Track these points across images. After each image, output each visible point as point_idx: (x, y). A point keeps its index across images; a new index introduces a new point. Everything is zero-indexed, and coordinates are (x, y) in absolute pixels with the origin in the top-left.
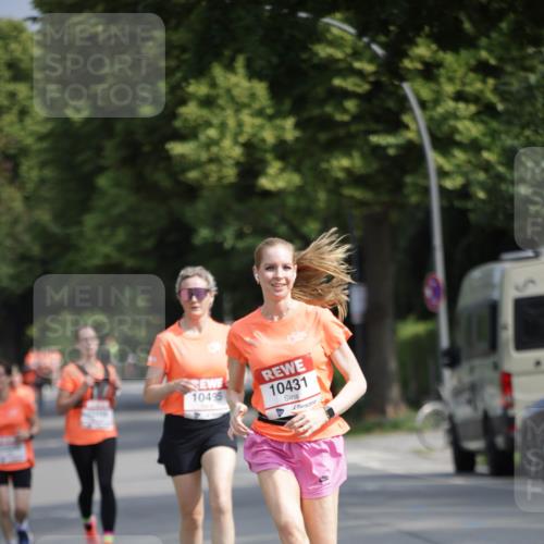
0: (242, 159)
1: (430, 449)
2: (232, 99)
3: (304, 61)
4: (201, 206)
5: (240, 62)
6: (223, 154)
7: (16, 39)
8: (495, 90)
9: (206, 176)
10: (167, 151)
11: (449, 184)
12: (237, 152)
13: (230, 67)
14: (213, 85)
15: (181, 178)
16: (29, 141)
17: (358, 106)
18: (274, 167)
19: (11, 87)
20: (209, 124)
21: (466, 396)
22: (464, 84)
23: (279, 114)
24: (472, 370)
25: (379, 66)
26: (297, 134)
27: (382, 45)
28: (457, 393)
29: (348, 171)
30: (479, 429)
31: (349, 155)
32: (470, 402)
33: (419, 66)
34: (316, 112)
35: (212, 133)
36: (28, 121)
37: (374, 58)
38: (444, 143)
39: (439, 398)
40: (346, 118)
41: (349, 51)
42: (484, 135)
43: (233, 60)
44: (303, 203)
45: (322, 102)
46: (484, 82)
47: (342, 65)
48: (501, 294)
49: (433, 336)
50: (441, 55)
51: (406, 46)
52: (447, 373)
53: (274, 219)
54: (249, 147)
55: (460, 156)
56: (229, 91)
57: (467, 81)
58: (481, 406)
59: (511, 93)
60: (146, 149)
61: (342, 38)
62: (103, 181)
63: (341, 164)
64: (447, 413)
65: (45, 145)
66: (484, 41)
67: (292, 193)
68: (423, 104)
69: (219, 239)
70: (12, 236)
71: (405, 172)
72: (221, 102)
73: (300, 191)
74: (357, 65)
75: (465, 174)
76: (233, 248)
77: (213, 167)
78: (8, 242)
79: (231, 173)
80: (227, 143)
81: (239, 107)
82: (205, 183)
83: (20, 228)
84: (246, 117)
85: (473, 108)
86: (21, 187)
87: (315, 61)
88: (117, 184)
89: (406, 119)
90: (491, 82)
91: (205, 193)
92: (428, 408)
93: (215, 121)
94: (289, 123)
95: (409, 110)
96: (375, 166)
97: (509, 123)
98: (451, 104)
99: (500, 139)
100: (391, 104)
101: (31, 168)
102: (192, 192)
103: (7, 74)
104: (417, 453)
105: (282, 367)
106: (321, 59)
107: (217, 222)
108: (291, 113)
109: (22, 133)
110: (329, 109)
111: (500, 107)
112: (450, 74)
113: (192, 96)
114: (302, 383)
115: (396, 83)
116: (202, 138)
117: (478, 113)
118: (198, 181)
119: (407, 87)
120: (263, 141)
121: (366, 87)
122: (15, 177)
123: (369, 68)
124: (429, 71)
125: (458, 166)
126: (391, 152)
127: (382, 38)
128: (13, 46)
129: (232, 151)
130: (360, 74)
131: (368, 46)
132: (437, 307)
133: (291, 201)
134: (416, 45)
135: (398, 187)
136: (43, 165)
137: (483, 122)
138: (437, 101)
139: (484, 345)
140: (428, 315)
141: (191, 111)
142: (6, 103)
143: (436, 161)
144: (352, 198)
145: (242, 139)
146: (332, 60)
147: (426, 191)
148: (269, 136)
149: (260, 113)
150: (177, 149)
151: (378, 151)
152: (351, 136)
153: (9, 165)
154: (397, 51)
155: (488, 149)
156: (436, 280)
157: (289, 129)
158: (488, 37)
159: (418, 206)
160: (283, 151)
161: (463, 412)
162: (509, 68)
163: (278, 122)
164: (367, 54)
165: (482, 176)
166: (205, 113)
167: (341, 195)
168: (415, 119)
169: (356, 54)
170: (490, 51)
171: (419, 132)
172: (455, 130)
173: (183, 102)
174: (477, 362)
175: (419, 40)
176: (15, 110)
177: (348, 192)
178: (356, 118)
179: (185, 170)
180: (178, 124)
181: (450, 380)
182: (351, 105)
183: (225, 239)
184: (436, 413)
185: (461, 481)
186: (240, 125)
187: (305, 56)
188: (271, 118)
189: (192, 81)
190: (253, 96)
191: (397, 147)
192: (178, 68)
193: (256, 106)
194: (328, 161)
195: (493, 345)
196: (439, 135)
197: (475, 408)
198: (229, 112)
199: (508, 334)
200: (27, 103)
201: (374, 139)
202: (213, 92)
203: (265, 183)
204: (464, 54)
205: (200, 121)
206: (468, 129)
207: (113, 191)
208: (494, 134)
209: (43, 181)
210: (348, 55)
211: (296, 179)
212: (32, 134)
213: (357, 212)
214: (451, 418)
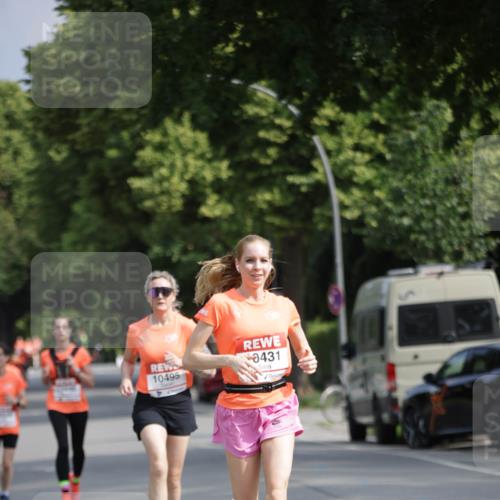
0: (187, 193)
1: (331, 422)
2: (180, 145)
3: (236, 117)
4: (154, 228)
5: (186, 117)
6: (173, 188)
7: (12, 96)
8: (385, 143)
9: (159, 205)
10: (128, 186)
11: (349, 215)
12: (183, 187)
13: (178, 121)
14: (165, 134)
15: (139, 206)
16: (20, 175)
17: (278, 153)
18: (212, 199)
19: (8, 133)
20: (161, 165)
21: (360, 381)
22: (360, 138)
23: (216, 158)
24: (364, 361)
25: (295, 122)
26: (230, 173)
27: (298, 107)
28: (353, 378)
29: (270, 203)
30: (369, 407)
31: (270, 190)
32: (363, 386)
33: (325, 123)
34: (245, 157)
35: (164, 171)
36: (20, 160)
37: (291, 116)
38: (345, 183)
39: (338, 382)
40: (268, 162)
41: (271, 110)
42: (376, 178)
43: (181, 115)
44: (234, 228)
45: (250, 149)
46: (376, 136)
47: (266, 121)
48: (388, 302)
49: (335, 333)
50: (342, 115)
51: (315, 108)
52: (345, 363)
53: (212, 239)
54: (192, 183)
55: (357, 193)
56: (177, 139)
57: (363, 135)
58: (371, 389)
59: (397, 146)
60: (112, 183)
61: (266, 100)
62: (77, 208)
63: (264, 197)
64: (344, 393)
67: (226, 220)
68: (329, 153)
69: (168, 254)
70: (6, 249)
71: (314, 205)
72: (171, 147)
73: (232, 218)
74: (278, 121)
75: (361, 208)
76: (179, 262)
77: (164, 198)
78: (3, 254)
79: (178, 203)
80: (175, 179)
81: (185, 152)
82: (158, 211)
83: (12, 243)
84: (190, 160)
85: (367, 157)
86: (14, 211)
87: (245, 117)
88: (89, 210)
89: (315, 163)
90: (381, 137)
91: (158, 219)
92: (330, 390)
93: (167, 162)
94: (224, 165)
95: (318, 156)
96: (291, 199)
97: (395, 169)
98: (350, 154)
99: (388, 181)
100: (304, 152)
101: (21, 197)
102: (147, 217)
103: (5, 123)
104: (321, 425)
105: (261, 340)
106: (249, 116)
107: (167, 240)
108: (225, 157)
109: (15, 169)
110: (255, 155)
111: (388, 156)
112: (350, 130)
113: (148, 143)
114: (276, 356)
115: (308, 136)
116: (156, 175)
117: (371, 161)
118: (152, 208)
119: (316, 139)
120: (204, 178)
121: (284, 139)
122: (9, 202)
123: (287, 124)
124: (334, 128)
125: (355, 202)
126: (304, 189)
127: (297, 101)
128: (10, 102)
129: (179, 186)
130: (280, 128)
131: (285, 106)
132: (338, 310)
133: (225, 226)
134: (323, 107)
135: (309, 217)
136: (31, 194)
137: (374, 167)
138: (339, 151)
139: (374, 342)
140: (331, 317)
141: (147, 154)
142: (3, 145)
144: (272, 224)
145: (188, 177)
146: (258, 117)
147: (330, 220)
148: (208, 175)
149: (201, 156)
150: (136, 183)
151: (293, 188)
152: (272, 176)
153: (3, 194)
154: (309, 110)
155: (379, 189)
156: (337, 290)
157: (224, 169)
158: (379, 102)
159: (324, 232)
160: (219, 187)
161: (357, 394)
162: (395, 127)
163: (216, 164)
164: (286, 113)
165: (373, 209)
166: (158, 156)
167: (263, 222)
168: (322, 164)
169: (277, 113)
170: (381, 113)
171: (325, 174)
172: (353, 174)
173: (141, 147)
174: (369, 355)
175: (326, 103)
176: (10, 151)
177: (269, 219)
178: (276, 162)
179: (142, 200)
180: (137, 164)
182: (272, 152)
183: (173, 254)
184: (336, 394)
185: (355, 448)
186: (186, 165)
187: (236, 113)
188: (210, 161)
189: (149, 131)
190: (196, 143)
191: (309, 185)
192: (138, 121)
193: (198, 151)
194: (254, 195)
195: (382, 342)
196: (341, 176)
197: (367, 391)
198: (178, 156)
199: (393, 333)
200: (20, 146)
201: (291, 179)
202: (165, 140)
203: (205, 211)
204: (361, 115)
205: (154, 162)
206: (364, 174)
207: (86, 216)
208: (384, 178)
209: (30, 207)
210: (270, 114)
211: (229, 209)
212: (23, 170)
214: (348, 398)
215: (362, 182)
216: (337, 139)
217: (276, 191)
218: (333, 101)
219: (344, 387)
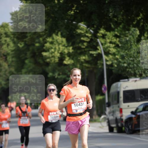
0: (60, 57)
1: (103, 126)
2: (57, 42)
4: (50, 67)
5: (59, 33)
6: (55, 55)
7: (7, 27)
8: (119, 41)
9: (51, 60)
10: (42, 55)
11: (108, 63)
12: (58, 55)
13: (57, 35)
14: (53, 39)
15: (45, 61)
16: (9, 52)
17: (87, 44)
18: (67, 58)
20: (52, 48)
21: (112, 114)
22: (112, 40)
23: (68, 46)
24: (113, 108)
25: (92, 35)
26: (73, 51)
27: (93, 30)
28: (110, 113)
29: (85, 60)
30: (115, 122)
31: (84, 55)
32: (112, 115)
33: (101, 35)
34: (77, 45)
35: (53, 50)
36: (9, 47)
37: (91, 33)
38: (107, 53)
39: (105, 114)
40: (84, 47)
41: (85, 31)
42: (116, 52)
43: (58, 33)
45: (79, 43)
46: (116, 39)
47: (83, 35)
48: (120, 90)
49: (104, 99)
50: (106, 33)
51: (98, 31)
52: (107, 108)
53: (67, 71)
54: (61, 54)
55: (111, 56)
56: (57, 40)
57: (112, 39)
58: (115, 116)
59: (122, 42)
60: (37, 54)
61: (83, 28)
62: (27, 61)
63: (83, 58)
65: (13, 53)
66: (116, 30)
67: (71, 65)
68: (102, 44)
69: (54, 75)
70: (5, 74)
71: (98, 60)
72: (55, 43)
73: (73, 64)
74: (87, 35)
75: (112, 61)
76: (57, 78)
77: (53, 58)
78: (4, 76)
79: (57, 60)
80: (56, 53)
81: (59, 44)
82: (51, 62)
83: (7, 72)
84: (61, 47)
85: (114, 45)
86: (7, 63)
87: (77, 33)
88: (30, 62)
89: (98, 47)
90: (118, 39)
91: (51, 65)
92: (103, 117)
94: (71, 48)
95: (99, 45)
96: (91, 59)
97: (122, 49)
98: (108, 44)
99: (120, 53)
100: (95, 44)
101: (10, 58)
102: (48, 64)
104: (100, 127)
106: (78, 33)
107: (54, 71)
109: (8, 50)
110: (80, 45)
111: (120, 45)
112: (109, 37)
113: (48, 41)
114: (83, 104)
115: (96, 39)
116: (50, 51)
117: (115, 47)
118: (49, 61)
119: (98, 40)
120: (65, 52)
121: (89, 40)
122: (6, 60)
123: (90, 35)
124: (104, 36)
125: (110, 59)
126: (95, 55)
127: (93, 29)
128: (6, 29)
129: (57, 55)
130: (87, 37)
131: (89, 30)
132: (105, 92)
134: (101, 30)
135: (96, 64)
136: (13, 57)
137: (116, 48)
138: (105, 44)
139: (116, 102)
140: (103, 94)
141: (48, 45)
143: (105, 58)
144: (85, 66)
145: (60, 52)
146: (81, 33)
147: (103, 65)
148: (66, 51)
149: (64, 46)
150: (44, 54)
151: (92, 55)
152: (85, 51)
153: (4, 57)
154: (96, 31)
155: (117, 55)
156: (105, 86)
157: (71, 50)
159: (101, 68)
161: (111, 118)
162: (122, 36)
163: (68, 48)
164: (89, 32)
165: (116, 61)
166: (51, 45)
167: (83, 66)
168: (100, 47)
169: (87, 32)
170: (118, 32)
171: (101, 51)
172: (109, 50)
173: (46, 43)
174: (114, 106)
175: (101, 29)
176: (6, 44)
177: (84, 65)
178: (86, 47)
179: (46, 59)
180: (45, 48)
181: (108, 110)
182: (85, 44)
183: (55, 76)
184: (105, 118)
185: (110, 134)
186: (59, 48)
187: (74, 32)
188: (66, 47)
189: (48, 38)
190: (62, 42)
191: (96, 54)
192: (45, 35)
193: (63, 44)
194: (80, 57)
195: (118, 102)
196: (106, 51)
197: (114, 117)
198: (57, 45)
199: (121, 99)
200: (9, 43)
201: (91, 52)
202: (53, 41)
203: (65, 62)
204: (112, 33)
205: (50, 47)
206: (113, 50)
207: (29, 64)
208: (119, 52)
209: (12, 61)
210: (85, 32)
211: (72, 61)
212: (10, 50)
213: (87, 70)
214: (108, 119)
215: (112, 53)
216: (105, 40)
217: (86, 56)
218: (103, 28)
219: (107, 116)
